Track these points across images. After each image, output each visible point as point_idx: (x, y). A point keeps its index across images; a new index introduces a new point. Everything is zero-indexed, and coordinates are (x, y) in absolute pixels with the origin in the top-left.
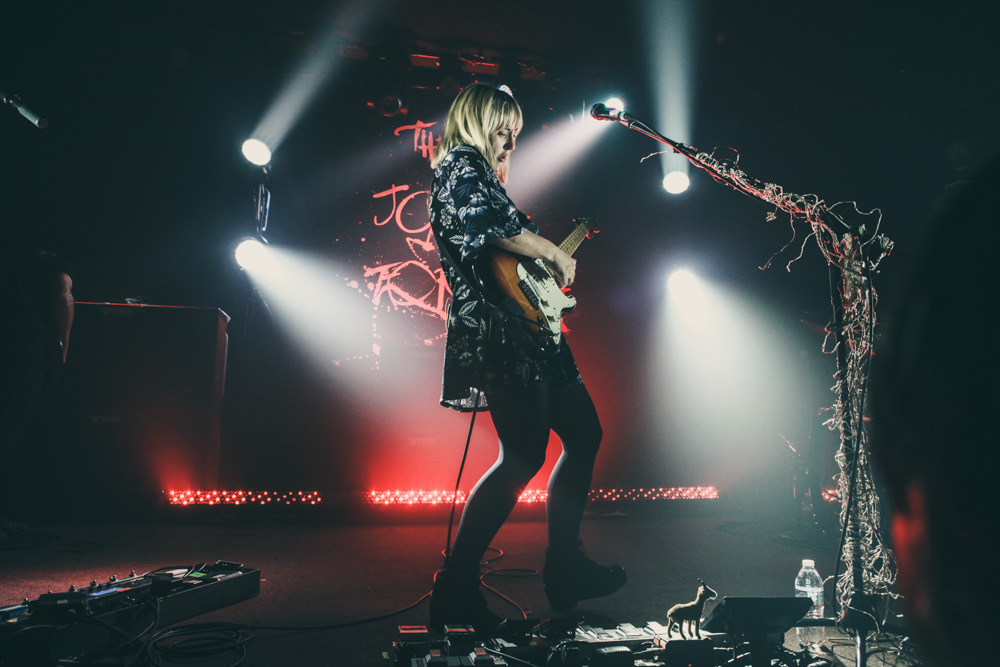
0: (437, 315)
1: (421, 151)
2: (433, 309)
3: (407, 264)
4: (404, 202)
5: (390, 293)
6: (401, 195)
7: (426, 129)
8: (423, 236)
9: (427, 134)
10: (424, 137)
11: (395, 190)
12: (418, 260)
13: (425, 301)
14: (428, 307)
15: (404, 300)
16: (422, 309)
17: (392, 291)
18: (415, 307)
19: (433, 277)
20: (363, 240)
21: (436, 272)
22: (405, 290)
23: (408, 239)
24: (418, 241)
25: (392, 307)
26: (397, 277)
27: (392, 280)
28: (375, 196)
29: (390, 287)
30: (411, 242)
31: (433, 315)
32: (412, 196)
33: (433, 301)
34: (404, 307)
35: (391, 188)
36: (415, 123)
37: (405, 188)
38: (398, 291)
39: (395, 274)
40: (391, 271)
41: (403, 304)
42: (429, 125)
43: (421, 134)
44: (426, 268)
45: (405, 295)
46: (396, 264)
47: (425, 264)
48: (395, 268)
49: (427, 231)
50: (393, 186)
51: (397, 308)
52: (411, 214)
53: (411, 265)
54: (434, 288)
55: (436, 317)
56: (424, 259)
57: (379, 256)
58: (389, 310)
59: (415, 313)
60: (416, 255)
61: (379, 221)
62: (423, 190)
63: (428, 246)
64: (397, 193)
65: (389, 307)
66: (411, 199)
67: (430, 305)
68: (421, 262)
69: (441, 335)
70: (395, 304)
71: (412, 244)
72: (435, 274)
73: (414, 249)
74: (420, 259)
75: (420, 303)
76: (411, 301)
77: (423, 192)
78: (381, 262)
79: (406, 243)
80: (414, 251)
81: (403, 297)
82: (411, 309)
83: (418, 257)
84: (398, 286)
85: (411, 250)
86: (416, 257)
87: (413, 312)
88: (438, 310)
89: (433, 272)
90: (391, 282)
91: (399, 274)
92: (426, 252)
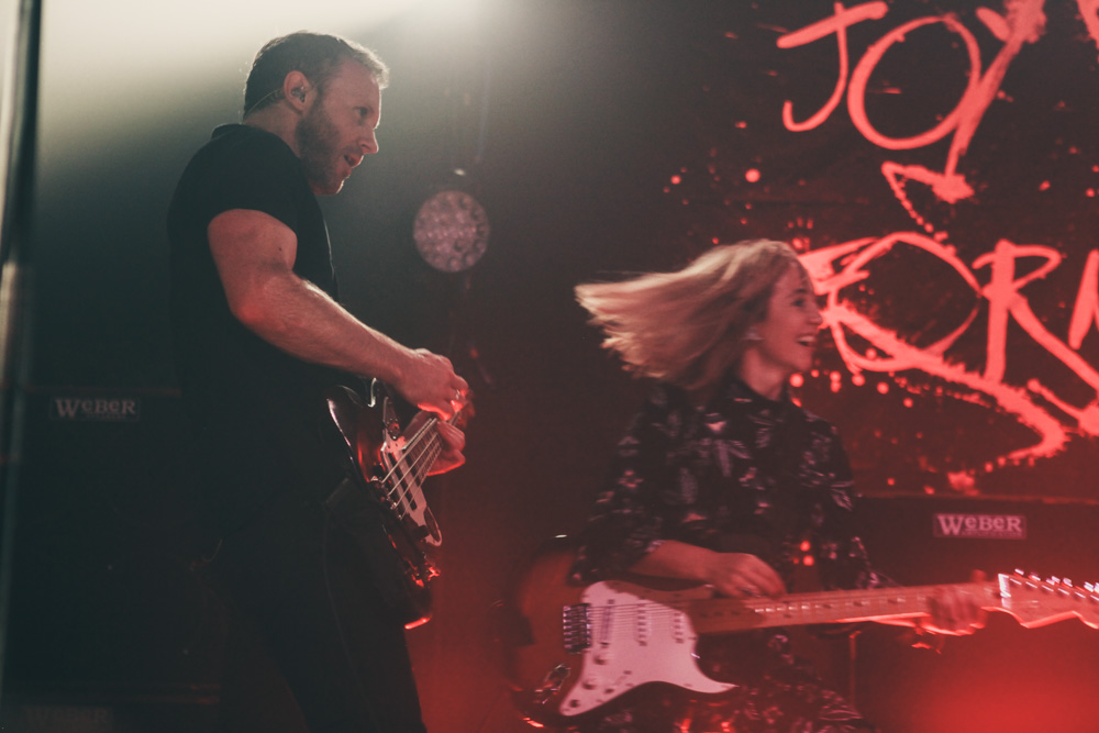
0: (984, 395)
2: (973, 380)
3: (885, 243)
5: (838, 335)
6: (862, 35)
8: (934, 157)
11: (840, 21)
12: (921, 231)
13: (946, 355)
14: (955, 373)
15: (882, 354)
16: (938, 380)
17: (844, 327)
18: (915, 375)
19: (970, 279)
20: (753, 176)
21: (979, 263)
22: (882, 322)
23: (889, 169)
24: (918, 173)
25: (847, 376)
26: (857, 284)
27: (843, 294)
28: (786, 42)
29: (836, 316)
30: (898, 177)
31: (974, 399)
32: (897, 35)
33: (971, 353)
34: (882, 376)
35: (829, 13)
38: (865, 328)
39: (851, 275)
40: (838, 266)
41: (880, 365)
44: (947, 254)
45: (885, 339)
46: (852, 246)
47: (944, 243)
48: (852, 257)
49: (948, 139)
50: (839, 7)
51: (858, 380)
52: (895, 91)
53: (899, 245)
54: (974, 313)
55: (982, 403)
56: (937, 229)
57: (800, 223)
58: (835, 386)
59: (916, 391)
60: (913, 214)
61: (799, 117)
62: (933, 14)
63: (951, 187)
64: (852, 30)
65: (835, 377)
66: (895, 45)
67: (961, 367)
68: (930, 236)
69: (1002, 461)
70: (853, 369)
71: (902, 185)
72: (974, 272)
73: (908, 197)
74: (929, 228)
75: (931, 361)
76: (904, 356)
77: (931, 20)
78: (807, 241)
79: (883, 179)
80: (907, 205)
81: (878, 343)
82: (903, 382)
83: (920, 221)
84: (862, 310)
85: (898, 201)
86: (914, 220)
87: (910, 390)
88: (991, 381)
89: (969, 265)
90: (839, 301)
91: (864, 275)
92: (945, 203)
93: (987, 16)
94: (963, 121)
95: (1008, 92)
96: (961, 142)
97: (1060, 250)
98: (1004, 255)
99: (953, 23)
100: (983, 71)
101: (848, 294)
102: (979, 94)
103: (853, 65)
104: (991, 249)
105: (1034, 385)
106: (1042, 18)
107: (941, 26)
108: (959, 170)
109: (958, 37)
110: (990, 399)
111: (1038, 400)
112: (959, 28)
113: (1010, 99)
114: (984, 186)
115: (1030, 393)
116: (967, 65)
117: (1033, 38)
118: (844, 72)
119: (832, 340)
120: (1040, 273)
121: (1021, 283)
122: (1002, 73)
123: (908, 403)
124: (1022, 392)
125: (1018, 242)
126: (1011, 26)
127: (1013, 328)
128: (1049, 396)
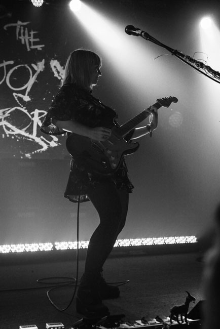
0: (32, 139)
1: (21, 40)
2: (30, 136)
3: (14, 109)
5: (4, 127)
6: (9, 67)
7: (24, 26)
8: (23, 92)
9: (24, 29)
10: (22, 31)
11: (5, 64)
12: (20, 107)
13: (25, 131)
14: (27, 135)
15: (13, 131)
16: (23, 136)
17: (5, 125)
18: (19, 135)
19: (30, 117)
21: (32, 114)
22: (13, 124)
23: (14, 94)
24: (20, 95)
25: (6, 135)
27: (5, 119)
29: (4, 123)
30: (16, 96)
31: (30, 140)
32: (16, 68)
33: (30, 131)
34: (13, 135)
36: (16, 22)
37: (12, 62)
38: (9, 126)
39: (7, 115)
40: (4, 113)
41: (12, 133)
42: (25, 24)
43: (20, 29)
44: (26, 111)
45: (13, 128)
46: (7, 109)
47: (25, 109)
49: (26, 89)
50: (4, 61)
51: (8, 136)
52: (15, 79)
53: (16, 109)
54: (31, 123)
56: (24, 106)
58: (3, 137)
59: (19, 138)
60: (19, 103)
62: (23, 64)
63: (27, 98)
64: (7, 66)
65: (3, 135)
66: (15, 70)
67: (28, 133)
68: (22, 108)
69: (35, 152)
70: (7, 133)
72: (31, 115)
74: (22, 106)
75: (22, 132)
76: (17, 131)
77: (23, 65)
79: (13, 96)
80: (18, 101)
81: (12, 129)
82: (17, 136)
84: (9, 122)
85: (16, 101)
88: (34, 136)
90: (4, 120)
91: (9, 115)
92: (25, 101)
93: (33, 65)
94: (29, 85)
95: (37, 80)
96: (28, 90)
98: (37, 112)
100: (33, 76)
101: (6, 119)
102: (32, 80)
103: (7, 73)
104: (34, 111)
105: (42, 137)
106: (44, 67)
107: (25, 67)
108: (28, 95)
109: (28, 69)
110: (34, 140)
111: (43, 140)
112: (28, 67)
113: (38, 82)
114: (33, 99)
116: (30, 75)
117: (42, 70)
118: (5, 74)
120: (43, 116)
121: (40, 117)
122: (36, 77)
123: (18, 140)
124: (40, 138)
125: (39, 110)
126: (38, 67)
127: (38, 126)
128: (45, 139)
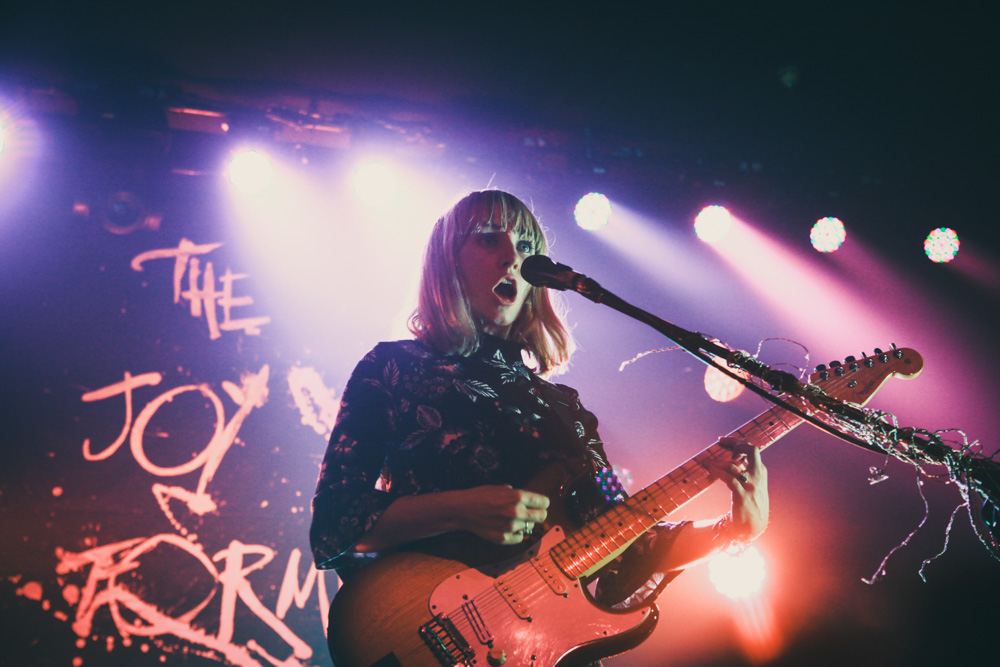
0: (217, 653)
1: (187, 303)
2: (209, 641)
3: (153, 542)
4: (151, 409)
6: (143, 395)
7: (200, 257)
8: (190, 482)
9: (202, 267)
10: (194, 273)
11: (130, 383)
12: (178, 533)
13: (192, 623)
14: (197, 636)
15: (146, 623)
16: (185, 642)
17: (120, 604)
18: (169, 638)
19: (212, 569)
20: (57, 491)
21: (217, 557)
22: (147, 599)
23: (158, 489)
24: (178, 493)
25: (119, 639)
26: (130, 572)
27: (119, 580)
28: (88, 397)
29: (116, 594)
30: (164, 495)
31: (210, 655)
32: (168, 396)
33: (209, 621)
34: (145, 639)
35: (121, 379)
36: (175, 244)
37: (154, 379)
38: (134, 603)
39: (127, 564)
40: (117, 558)
41: (144, 631)
42: (206, 249)
43: (188, 266)
44: (196, 551)
45: (149, 612)
46: (128, 544)
47: (194, 542)
48: (128, 552)
49: (199, 471)
50: (127, 375)
51: (127, 642)
53: (162, 544)
54: (213, 593)
55: (215, 658)
56: (190, 532)
57: (91, 526)
58: (110, 647)
59: (169, 650)
60: (173, 522)
61: (94, 450)
62: (193, 383)
63: (201, 503)
64: (135, 391)
65: (110, 640)
66: (166, 404)
67: (202, 632)
68: (185, 537)
70: (124, 633)
71: (167, 500)
72: (215, 564)
73: (171, 509)
74: (184, 531)
75: (181, 628)
76: (162, 624)
77: (192, 388)
78: (95, 540)
79: (153, 496)
80: (169, 515)
81: (143, 615)
82: (160, 643)
83: (178, 526)
84: (133, 590)
85: (163, 513)
86: (174, 526)
87: (165, 649)
88: (222, 642)
89: (211, 558)
90: (117, 583)
91: (136, 565)
92: (195, 515)
93: (228, 387)
94: (210, 458)
95: (242, 439)
96: (208, 474)
97: (274, 549)
98: (235, 551)
99: (206, 390)
100: (226, 423)
101: (123, 579)
102: (224, 438)
103: (135, 415)
104: (225, 546)
105: (252, 644)
106: (266, 391)
107: (198, 393)
108: (207, 491)
109: (209, 400)
110: (220, 655)
111: (254, 655)
112: (211, 394)
113: (243, 444)
114: (223, 503)
115: (249, 650)
116: (215, 420)
117: (259, 404)
118: (129, 419)
119: (109, 613)
120: (259, 565)
121: (247, 571)
122: (238, 427)
123: (163, 659)
124: (244, 649)
125: (245, 542)
126: (245, 394)
127: (240, 604)
128: (262, 652)
